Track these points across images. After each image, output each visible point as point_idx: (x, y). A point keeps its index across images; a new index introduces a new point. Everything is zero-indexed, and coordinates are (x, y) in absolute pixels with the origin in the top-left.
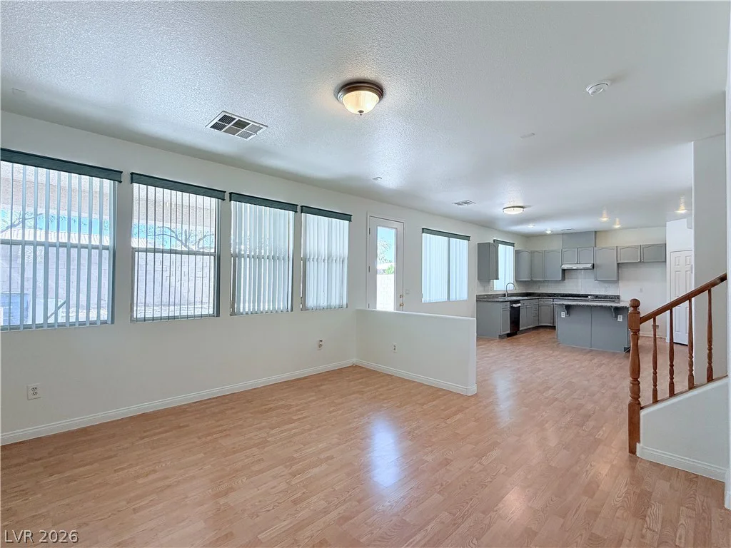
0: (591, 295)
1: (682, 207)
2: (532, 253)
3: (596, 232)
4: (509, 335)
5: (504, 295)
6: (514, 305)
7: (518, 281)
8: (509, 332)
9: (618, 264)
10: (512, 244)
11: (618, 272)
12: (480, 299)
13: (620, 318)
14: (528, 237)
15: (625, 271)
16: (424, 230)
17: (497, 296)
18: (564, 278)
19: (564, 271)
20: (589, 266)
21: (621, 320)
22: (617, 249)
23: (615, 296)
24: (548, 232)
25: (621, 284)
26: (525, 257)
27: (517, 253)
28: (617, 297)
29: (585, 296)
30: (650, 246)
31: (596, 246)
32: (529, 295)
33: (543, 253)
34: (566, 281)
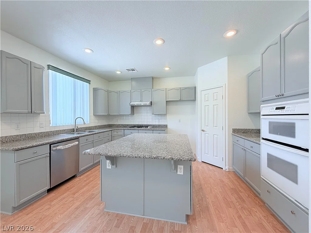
0: (150, 125)
2: (108, 92)
3: (153, 78)
4: (49, 191)
5: (72, 131)
9: (167, 101)
10: (88, 81)
11: (166, 108)
13: (181, 171)
14: (110, 81)
17: (54, 133)
18: (133, 112)
19: (133, 107)
20: (148, 103)
21: (182, 173)
22: (166, 91)
23: (164, 125)
24: (119, 73)
25: (168, 116)
26: (102, 95)
27: (95, 90)
28: (166, 126)
29: (147, 126)
30: (186, 88)
31: (153, 88)
32: (110, 126)
33: (118, 93)
34: (135, 115)
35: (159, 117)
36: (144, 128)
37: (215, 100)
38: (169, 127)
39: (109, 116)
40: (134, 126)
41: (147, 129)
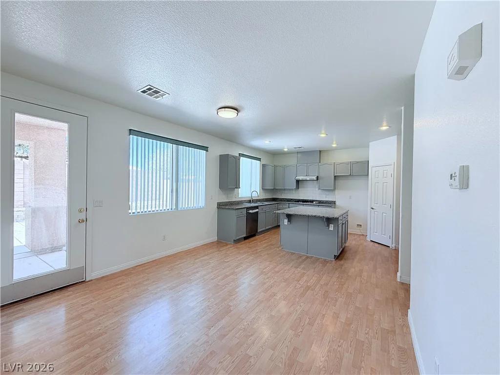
0: (316, 201)
1: (385, 124)
2: (275, 167)
3: (320, 151)
4: (245, 238)
5: (250, 202)
6: (251, 211)
7: (264, 189)
8: (245, 236)
9: (335, 177)
10: (259, 159)
11: (335, 184)
12: (220, 206)
13: (331, 227)
14: (275, 154)
15: (340, 182)
16: (131, 132)
17: (241, 202)
18: (298, 187)
19: (298, 182)
20: (315, 178)
21: (332, 229)
22: (334, 165)
23: (332, 201)
24: (286, 150)
25: (336, 192)
26: (270, 170)
27: (264, 166)
28: (334, 202)
29: (312, 201)
30: (358, 162)
31: (320, 162)
32: (274, 200)
33: (284, 167)
34: (300, 189)
35: (327, 193)
36: (310, 203)
37: (385, 177)
38: (337, 203)
39: (274, 190)
40: (298, 201)
41: (312, 204)
